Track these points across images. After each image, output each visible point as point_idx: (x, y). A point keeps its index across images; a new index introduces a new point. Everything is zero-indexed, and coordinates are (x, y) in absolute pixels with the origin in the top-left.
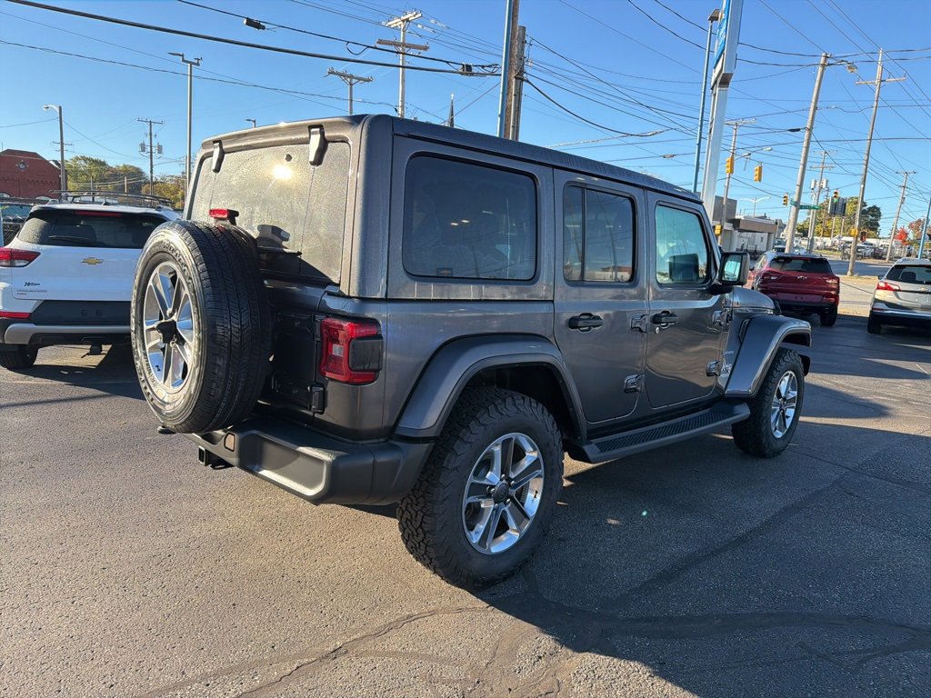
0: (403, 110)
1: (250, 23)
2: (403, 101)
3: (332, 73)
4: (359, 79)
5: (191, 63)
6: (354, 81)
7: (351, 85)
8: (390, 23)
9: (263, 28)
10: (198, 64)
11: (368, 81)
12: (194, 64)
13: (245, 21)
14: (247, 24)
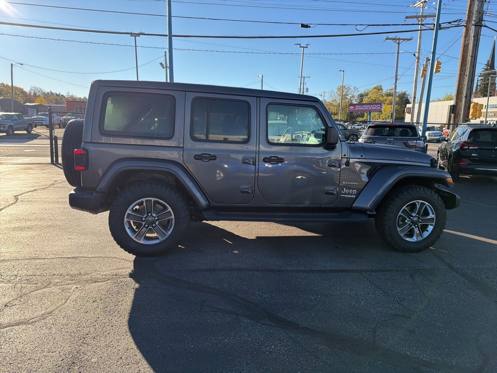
0: (419, 54)
1: (303, 26)
2: (419, 49)
3: (387, 39)
4: (404, 40)
5: (304, 47)
6: (401, 41)
7: (399, 44)
8: (415, 6)
9: (310, 27)
10: (307, 47)
11: (410, 39)
12: (305, 47)
13: (300, 25)
14: (301, 27)
